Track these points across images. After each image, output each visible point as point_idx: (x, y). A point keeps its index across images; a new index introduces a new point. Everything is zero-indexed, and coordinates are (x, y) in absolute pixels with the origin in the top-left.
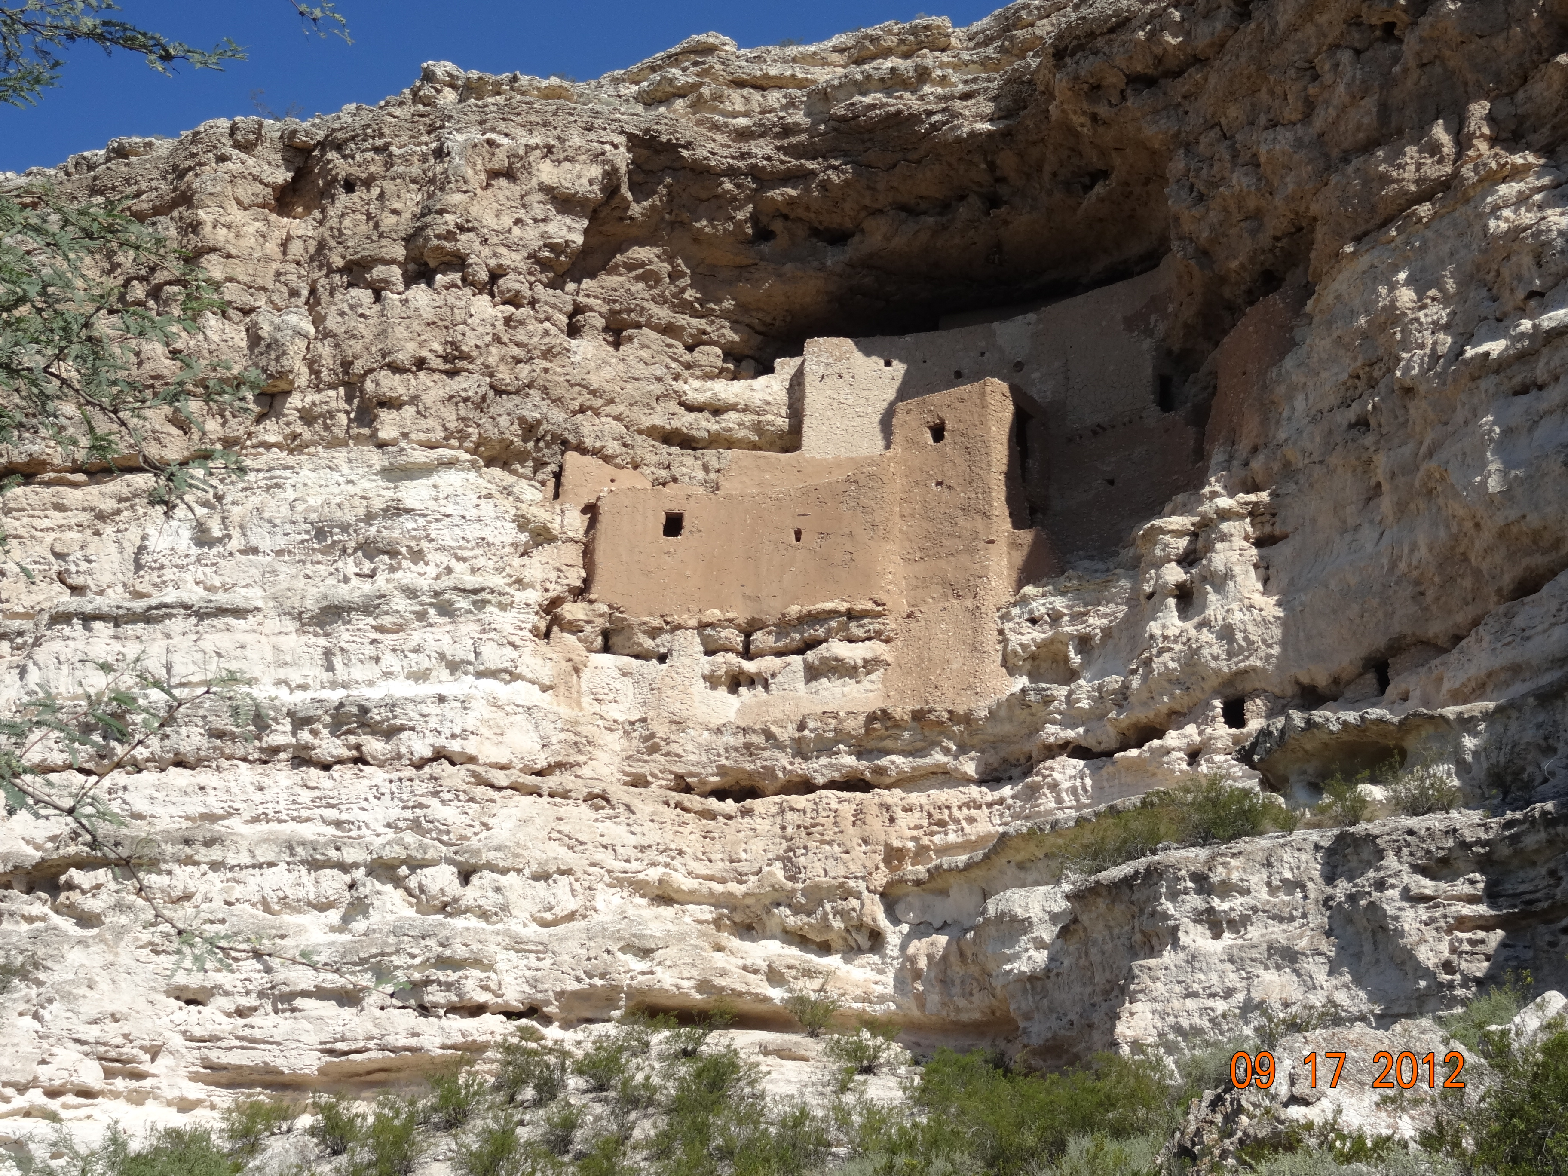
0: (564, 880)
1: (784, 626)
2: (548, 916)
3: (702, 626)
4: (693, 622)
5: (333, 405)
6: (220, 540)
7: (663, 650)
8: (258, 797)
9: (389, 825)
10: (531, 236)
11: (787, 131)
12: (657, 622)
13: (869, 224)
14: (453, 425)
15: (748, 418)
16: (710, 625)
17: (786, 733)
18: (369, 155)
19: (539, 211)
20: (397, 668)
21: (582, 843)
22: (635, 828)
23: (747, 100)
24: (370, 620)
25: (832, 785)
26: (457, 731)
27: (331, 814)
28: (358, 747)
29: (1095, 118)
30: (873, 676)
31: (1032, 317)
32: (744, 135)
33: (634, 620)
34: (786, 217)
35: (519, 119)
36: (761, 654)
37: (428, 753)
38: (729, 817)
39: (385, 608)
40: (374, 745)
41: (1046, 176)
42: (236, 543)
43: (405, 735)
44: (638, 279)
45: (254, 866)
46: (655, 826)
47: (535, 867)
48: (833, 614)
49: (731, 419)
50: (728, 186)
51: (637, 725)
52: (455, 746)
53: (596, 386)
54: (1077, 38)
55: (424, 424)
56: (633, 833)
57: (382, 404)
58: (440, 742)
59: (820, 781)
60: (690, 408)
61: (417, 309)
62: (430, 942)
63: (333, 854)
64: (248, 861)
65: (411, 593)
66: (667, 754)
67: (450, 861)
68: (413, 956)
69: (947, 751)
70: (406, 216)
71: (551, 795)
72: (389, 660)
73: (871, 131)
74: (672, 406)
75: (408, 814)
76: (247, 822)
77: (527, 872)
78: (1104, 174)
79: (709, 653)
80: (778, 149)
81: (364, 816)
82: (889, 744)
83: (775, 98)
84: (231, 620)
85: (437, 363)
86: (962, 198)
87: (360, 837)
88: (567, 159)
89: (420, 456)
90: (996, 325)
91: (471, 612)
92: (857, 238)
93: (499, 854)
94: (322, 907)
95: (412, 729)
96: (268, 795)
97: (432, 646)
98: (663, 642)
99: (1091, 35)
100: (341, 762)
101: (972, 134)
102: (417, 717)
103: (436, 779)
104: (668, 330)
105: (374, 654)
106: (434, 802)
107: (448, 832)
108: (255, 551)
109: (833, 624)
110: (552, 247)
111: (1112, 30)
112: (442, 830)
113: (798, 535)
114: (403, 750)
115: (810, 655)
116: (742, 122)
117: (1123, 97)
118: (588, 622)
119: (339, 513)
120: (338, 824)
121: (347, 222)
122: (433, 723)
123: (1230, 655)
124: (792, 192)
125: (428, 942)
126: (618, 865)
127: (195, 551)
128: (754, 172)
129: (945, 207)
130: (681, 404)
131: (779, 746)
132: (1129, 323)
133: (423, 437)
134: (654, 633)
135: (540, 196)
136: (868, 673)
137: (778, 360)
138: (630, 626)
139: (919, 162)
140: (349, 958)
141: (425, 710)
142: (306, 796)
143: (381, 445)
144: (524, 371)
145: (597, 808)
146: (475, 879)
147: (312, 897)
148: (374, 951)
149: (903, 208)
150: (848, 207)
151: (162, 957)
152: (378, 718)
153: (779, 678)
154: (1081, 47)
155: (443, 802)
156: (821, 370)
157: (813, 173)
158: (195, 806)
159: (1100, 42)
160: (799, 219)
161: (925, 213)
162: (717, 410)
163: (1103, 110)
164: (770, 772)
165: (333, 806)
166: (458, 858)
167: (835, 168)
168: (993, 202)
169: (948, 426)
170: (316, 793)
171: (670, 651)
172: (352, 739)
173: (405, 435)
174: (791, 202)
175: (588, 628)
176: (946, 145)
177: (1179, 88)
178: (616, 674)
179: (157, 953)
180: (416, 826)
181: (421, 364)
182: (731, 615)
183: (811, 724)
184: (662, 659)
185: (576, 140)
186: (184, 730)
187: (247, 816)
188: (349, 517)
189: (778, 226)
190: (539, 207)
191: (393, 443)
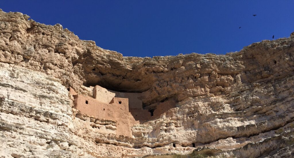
0: (82, 149)
1: (102, 121)
2: (80, 154)
3: (91, 118)
4: (90, 117)
5: (38, 64)
6: (16, 78)
7: (85, 119)
8: (29, 123)
9: (55, 134)
10: (73, 55)
11: (103, 58)
12: (85, 115)
13: (108, 74)
14: (60, 76)
15: (88, 92)
16: (92, 118)
17: (107, 135)
18: (49, 31)
19: (74, 52)
20: (53, 109)
21: (83, 144)
22: (90, 144)
23: (99, 52)
24: (49, 100)
25: (112, 144)
26: (66, 122)
27: (43, 129)
28: (48, 120)
29: (146, 73)
30: (115, 131)
31: (124, 93)
32: (97, 56)
33: (82, 114)
34: (98, 68)
35: (74, 38)
36: (98, 124)
37: (61, 124)
38: (99, 145)
39: (53, 99)
40: (51, 120)
41: (132, 78)
42: (19, 79)
43: (57, 120)
44: (78, 67)
45: (28, 135)
46: (92, 144)
47: (79, 146)
48: (111, 121)
49: (85, 91)
50: (94, 61)
51: (85, 129)
52: (66, 124)
53: (74, 79)
54: (148, 64)
55: (55, 74)
56: (89, 144)
57: (49, 68)
58: (63, 123)
59: (111, 143)
60: (81, 88)
61: (57, 57)
62: (68, 155)
63: (45, 136)
64: (28, 134)
65: (57, 98)
66: (89, 134)
67: (68, 142)
68: (64, 156)
69: (128, 143)
70: (56, 43)
71: (78, 136)
72: (52, 107)
73: (114, 63)
74: (79, 86)
75: (59, 133)
76: (26, 127)
77: (78, 146)
78: (140, 80)
79: (91, 122)
80: (101, 60)
81: (50, 131)
82: (121, 140)
83: (102, 53)
84: (22, 92)
85: (59, 66)
86: (120, 76)
87: (50, 135)
88: (79, 47)
89: (55, 78)
90: (119, 92)
91: (66, 104)
92: (105, 75)
93: (76, 143)
94: (41, 145)
95: (59, 119)
96: (31, 123)
97: (60, 108)
98: (85, 118)
99: (150, 64)
100: (44, 121)
101: (128, 69)
102: (60, 118)
103: (64, 128)
104: (79, 76)
105: (50, 106)
106: (64, 132)
107: (67, 137)
108: (23, 82)
109: (111, 122)
110: (74, 57)
111: (152, 65)
112: (66, 137)
113: (104, 109)
114: (57, 122)
115: (107, 126)
116: (98, 54)
117: (151, 72)
118: (75, 112)
119: (42, 81)
120: (45, 131)
121: (44, 39)
122: (62, 119)
123: (175, 138)
124: (101, 66)
125: (67, 154)
126: (88, 149)
127: (10, 78)
128: (98, 61)
129: (117, 76)
130: (80, 87)
131: (105, 137)
132: (138, 98)
133: (55, 76)
134: (84, 116)
135: (75, 50)
136: (114, 130)
137: (90, 86)
138: (81, 114)
139: (118, 69)
140: (52, 155)
141: (61, 117)
142: (38, 125)
143: (47, 74)
144: (68, 73)
145: (85, 139)
146: (72, 146)
147: (40, 143)
148: (57, 154)
149: (113, 74)
150: (107, 71)
151: (11, 148)
152: (53, 116)
153: (101, 128)
154: (148, 65)
155: (66, 132)
156: (99, 90)
157: (105, 65)
158: (16, 121)
159: (151, 65)
160: (99, 70)
161: (115, 76)
162: (84, 89)
163: (147, 73)
164: (104, 140)
165: (43, 128)
166: (69, 142)
167: (108, 65)
168: (124, 78)
169: (122, 102)
170: (39, 125)
171: (86, 120)
172: (47, 118)
173: (52, 74)
174: (100, 67)
175: (75, 113)
176: (124, 69)
177: (159, 74)
178: (78, 121)
179: (10, 147)
180: (61, 135)
181: (56, 65)
182: (95, 117)
183: (111, 135)
184: (85, 120)
185: (81, 45)
186: (15, 108)
187: (26, 126)
188: (44, 82)
189: (96, 69)
190: (74, 51)
191: (50, 74)
